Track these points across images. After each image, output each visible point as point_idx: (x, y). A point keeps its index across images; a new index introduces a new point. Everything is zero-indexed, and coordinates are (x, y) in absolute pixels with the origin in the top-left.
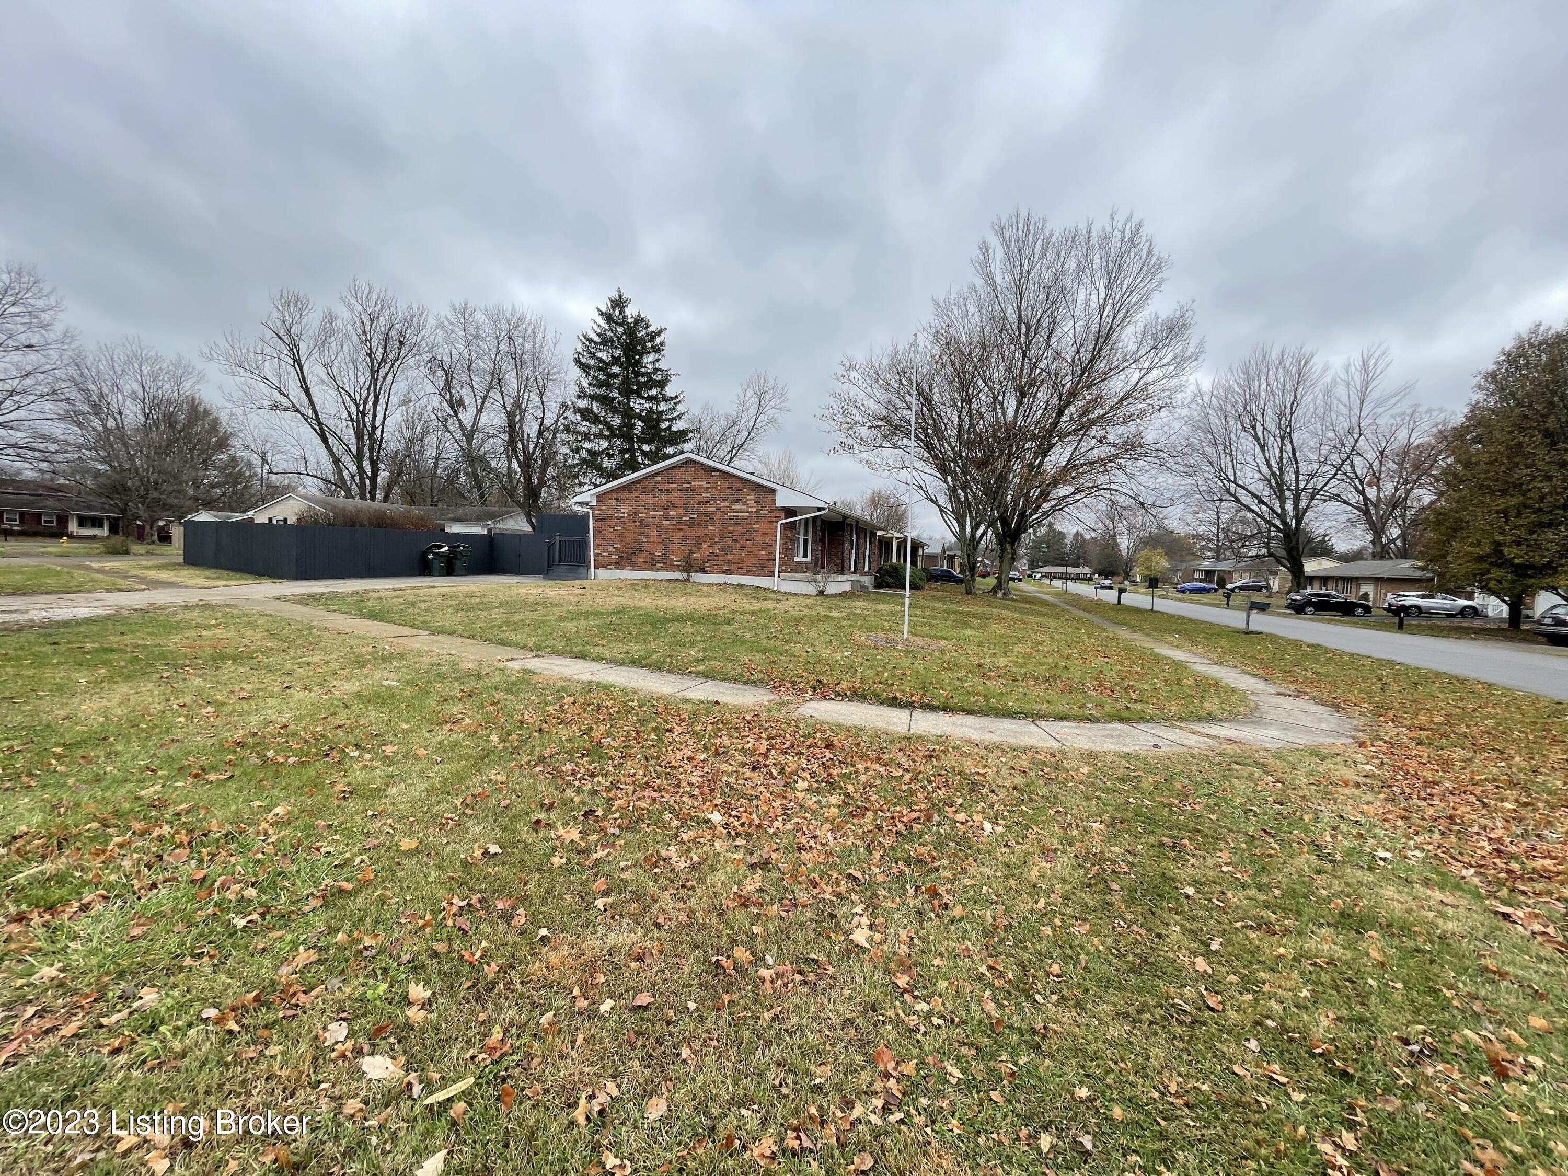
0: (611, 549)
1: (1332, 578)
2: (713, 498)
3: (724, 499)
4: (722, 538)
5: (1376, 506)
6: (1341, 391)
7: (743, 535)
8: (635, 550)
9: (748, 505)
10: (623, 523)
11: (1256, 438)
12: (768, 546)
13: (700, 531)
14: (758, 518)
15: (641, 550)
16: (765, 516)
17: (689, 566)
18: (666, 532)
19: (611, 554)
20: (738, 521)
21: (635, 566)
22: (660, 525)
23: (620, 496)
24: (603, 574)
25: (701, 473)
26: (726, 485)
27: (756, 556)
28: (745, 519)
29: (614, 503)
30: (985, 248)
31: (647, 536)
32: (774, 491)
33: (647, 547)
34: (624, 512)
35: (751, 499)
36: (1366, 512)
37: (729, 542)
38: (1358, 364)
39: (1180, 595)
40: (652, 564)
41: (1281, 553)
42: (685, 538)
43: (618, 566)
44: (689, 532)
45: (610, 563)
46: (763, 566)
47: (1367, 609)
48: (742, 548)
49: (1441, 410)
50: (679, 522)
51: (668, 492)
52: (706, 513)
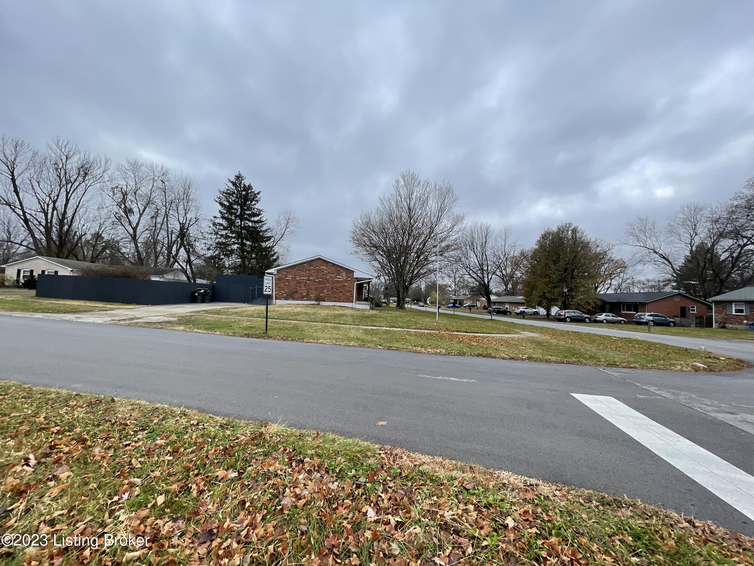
0: (283, 292)
1: (496, 302)
2: (329, 273)
3: (333, 274)
4: (332, 288)
5: (506, 277)
6: (499, 240)
7: (341, 287)
8: (294, 293)
9: (343, 276)
10: (289, 281)
11: (475, 253)
12: (351, 292)
13: (323, 286)
14: (347, 281)
15: (297, 292)
16: (349, 280)
17: (319, 299)
18: (308, 285)
19: (283, 294)
20: (339, 282)
21: (294, 299)
22: (306, 283)
23: (288, 270)
24: (279, 302)
25: (324, 264)
26: (334, 268)
27: (346, 295)
28: (342, 281)
29: (285, 273)
30: (398, 182)
31: (300, 287)
32: (353, 272)
33: (300, 291)
34: (290, 277)
35: (344, 274)
36: (503, 279)
37: (335, 290)
38: (504, 232)
39: (448, 309)
40: (302, 298)
41: (484, 293)
42: (316, 288)
43: (286, 299)
44: (317, 285)
45: (282, 298)
46: (349, 299)
47: (510, 313)
48: (340, 292)
49: (522, 245)
50: (315, 282)
51: (310, 270)
52: (326, 279)
